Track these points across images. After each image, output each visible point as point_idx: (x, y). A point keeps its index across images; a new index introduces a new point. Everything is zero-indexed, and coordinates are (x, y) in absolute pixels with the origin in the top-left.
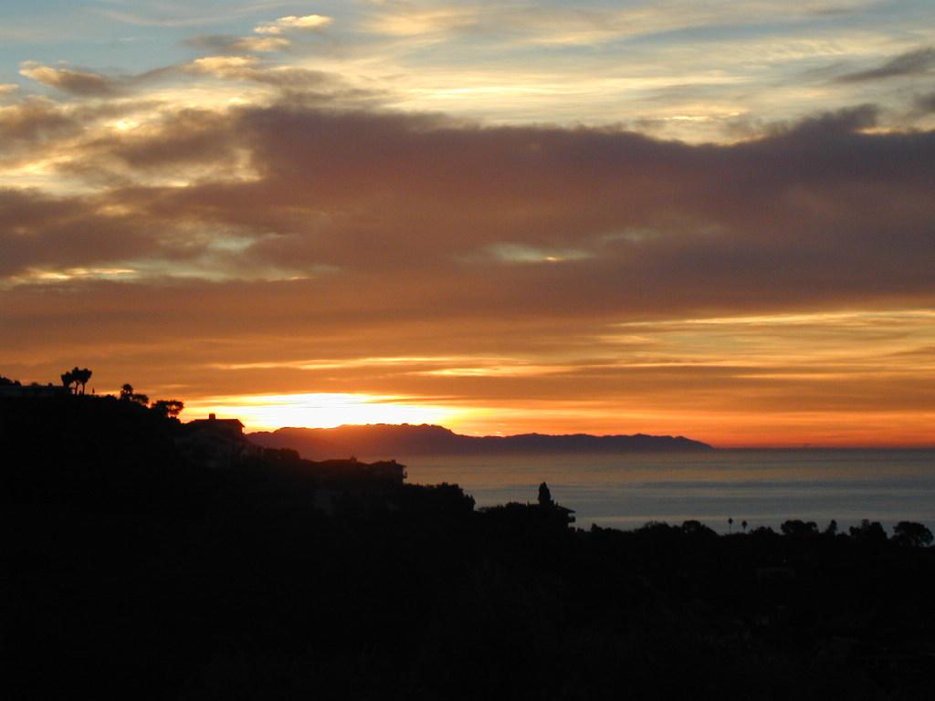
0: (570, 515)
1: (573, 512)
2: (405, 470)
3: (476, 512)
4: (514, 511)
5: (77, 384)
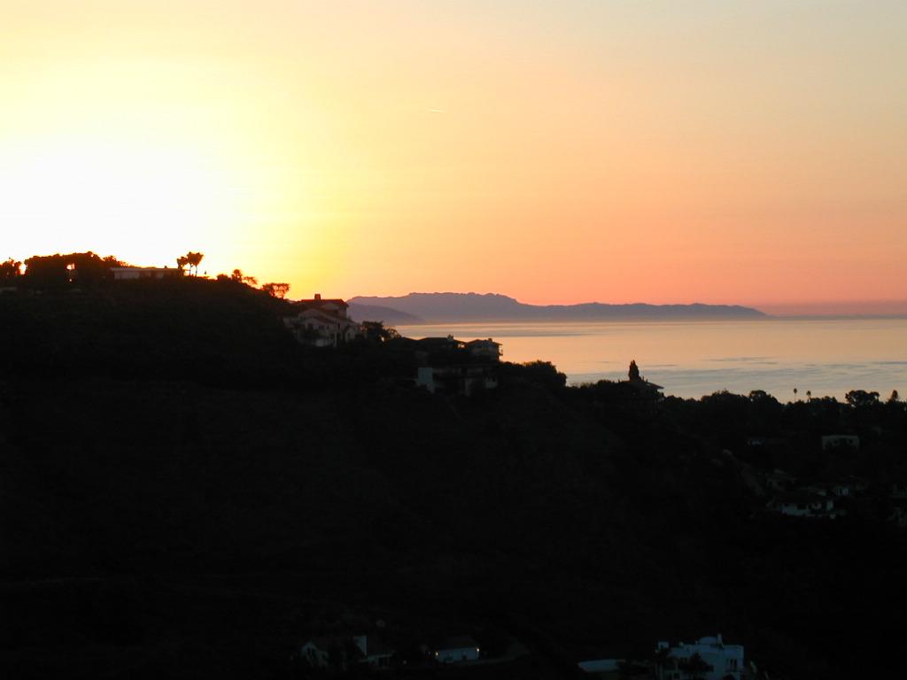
0: (659, 390)
1: (662, 388)
2: (500, 348)
3: (568, 388)
4: (604, 387)
5: (191, 267)
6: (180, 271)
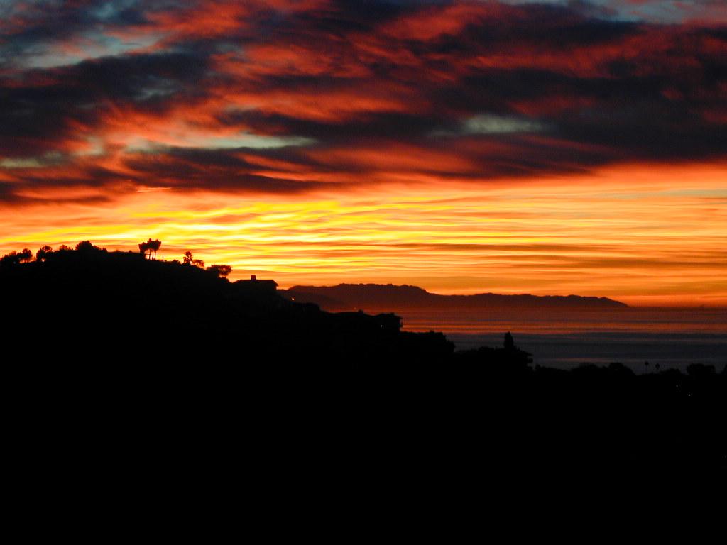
1: (531, 355)
2: (401, 321)
3: (456, 354)
5: (151, 251)
6: (142, 255)
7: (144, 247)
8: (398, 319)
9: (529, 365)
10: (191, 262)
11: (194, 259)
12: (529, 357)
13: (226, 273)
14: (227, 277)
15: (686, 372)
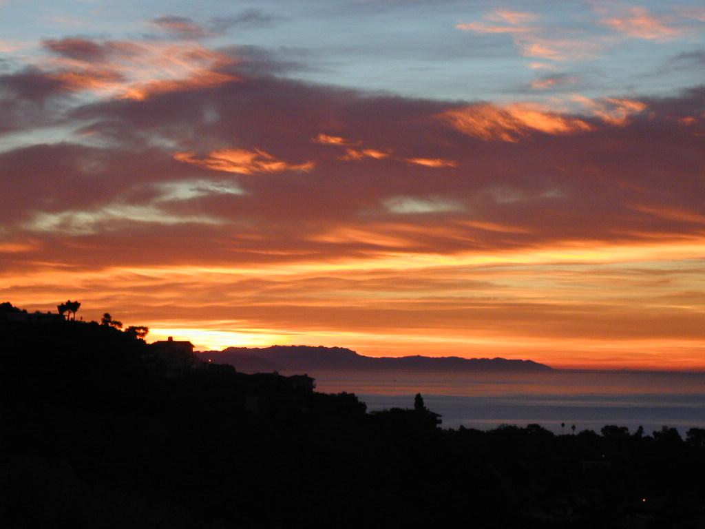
1: (441, 416)
2: (314, 383)
3: (367, 415)
5: (70, 312)
6: (61, 316)
7: (62, 308)
8: (311, 380)
9: (438, 426)
10: (110, 324)
11: (112, 320)
12: (438, 418)
13: (143, 335)
14: (144, 339)
15: (600, 433)
